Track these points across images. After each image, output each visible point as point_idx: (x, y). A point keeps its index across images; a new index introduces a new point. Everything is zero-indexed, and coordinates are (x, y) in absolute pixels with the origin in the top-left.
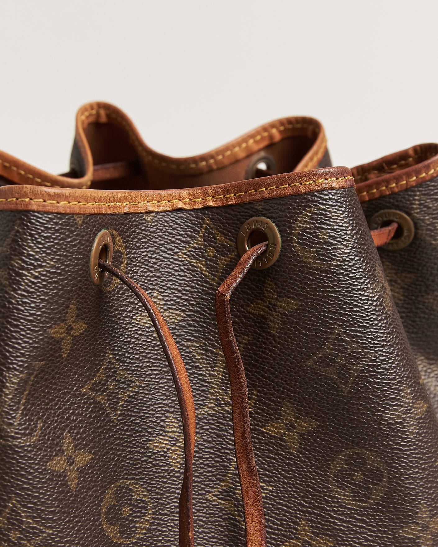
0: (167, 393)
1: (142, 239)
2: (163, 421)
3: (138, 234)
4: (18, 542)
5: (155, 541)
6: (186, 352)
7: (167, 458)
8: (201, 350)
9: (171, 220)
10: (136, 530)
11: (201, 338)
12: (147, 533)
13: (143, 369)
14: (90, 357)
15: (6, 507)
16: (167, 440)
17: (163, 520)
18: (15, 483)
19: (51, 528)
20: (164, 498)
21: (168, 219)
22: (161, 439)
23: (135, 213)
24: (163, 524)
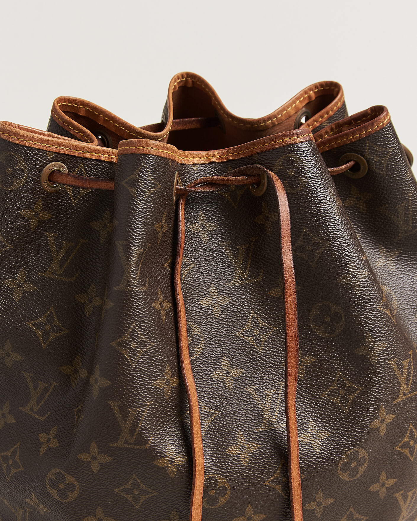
0: (210, 273)
1: (191, 180)
2: (208, 288)
3: (189, 177)
4: (136, 349)
5: (206, 359)
6: (220, 249)
7: (211, 310)
8: (229, 247)
9: (208, 169)
10: (195, 352)
11: (229, 240)
12: (201, 355)
13: (195, 257)
14: (167, 247)
15: (130, 328)
16: (211, 300)
17: (210, 347)
18: (136, 314)
19: (153, 342)
20: (211, 334)
21: (207, 169)
22: (207, 299)
23: (187, 164)
24: (210, 350)
